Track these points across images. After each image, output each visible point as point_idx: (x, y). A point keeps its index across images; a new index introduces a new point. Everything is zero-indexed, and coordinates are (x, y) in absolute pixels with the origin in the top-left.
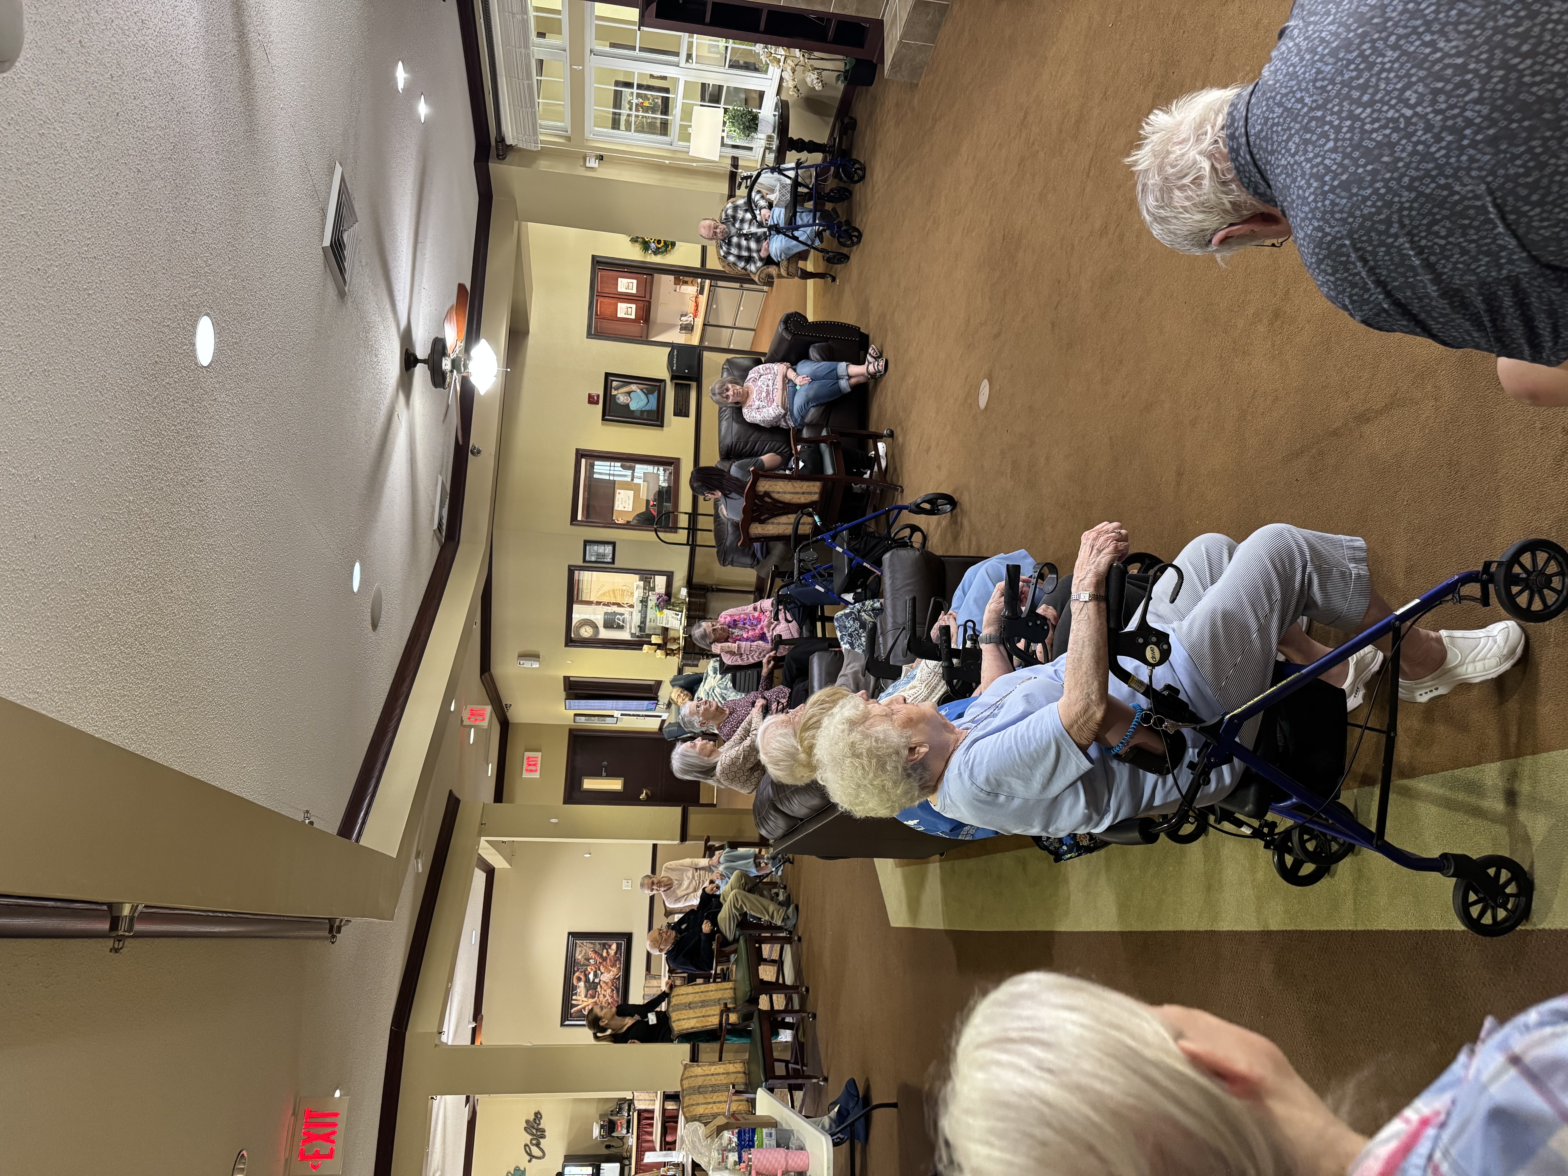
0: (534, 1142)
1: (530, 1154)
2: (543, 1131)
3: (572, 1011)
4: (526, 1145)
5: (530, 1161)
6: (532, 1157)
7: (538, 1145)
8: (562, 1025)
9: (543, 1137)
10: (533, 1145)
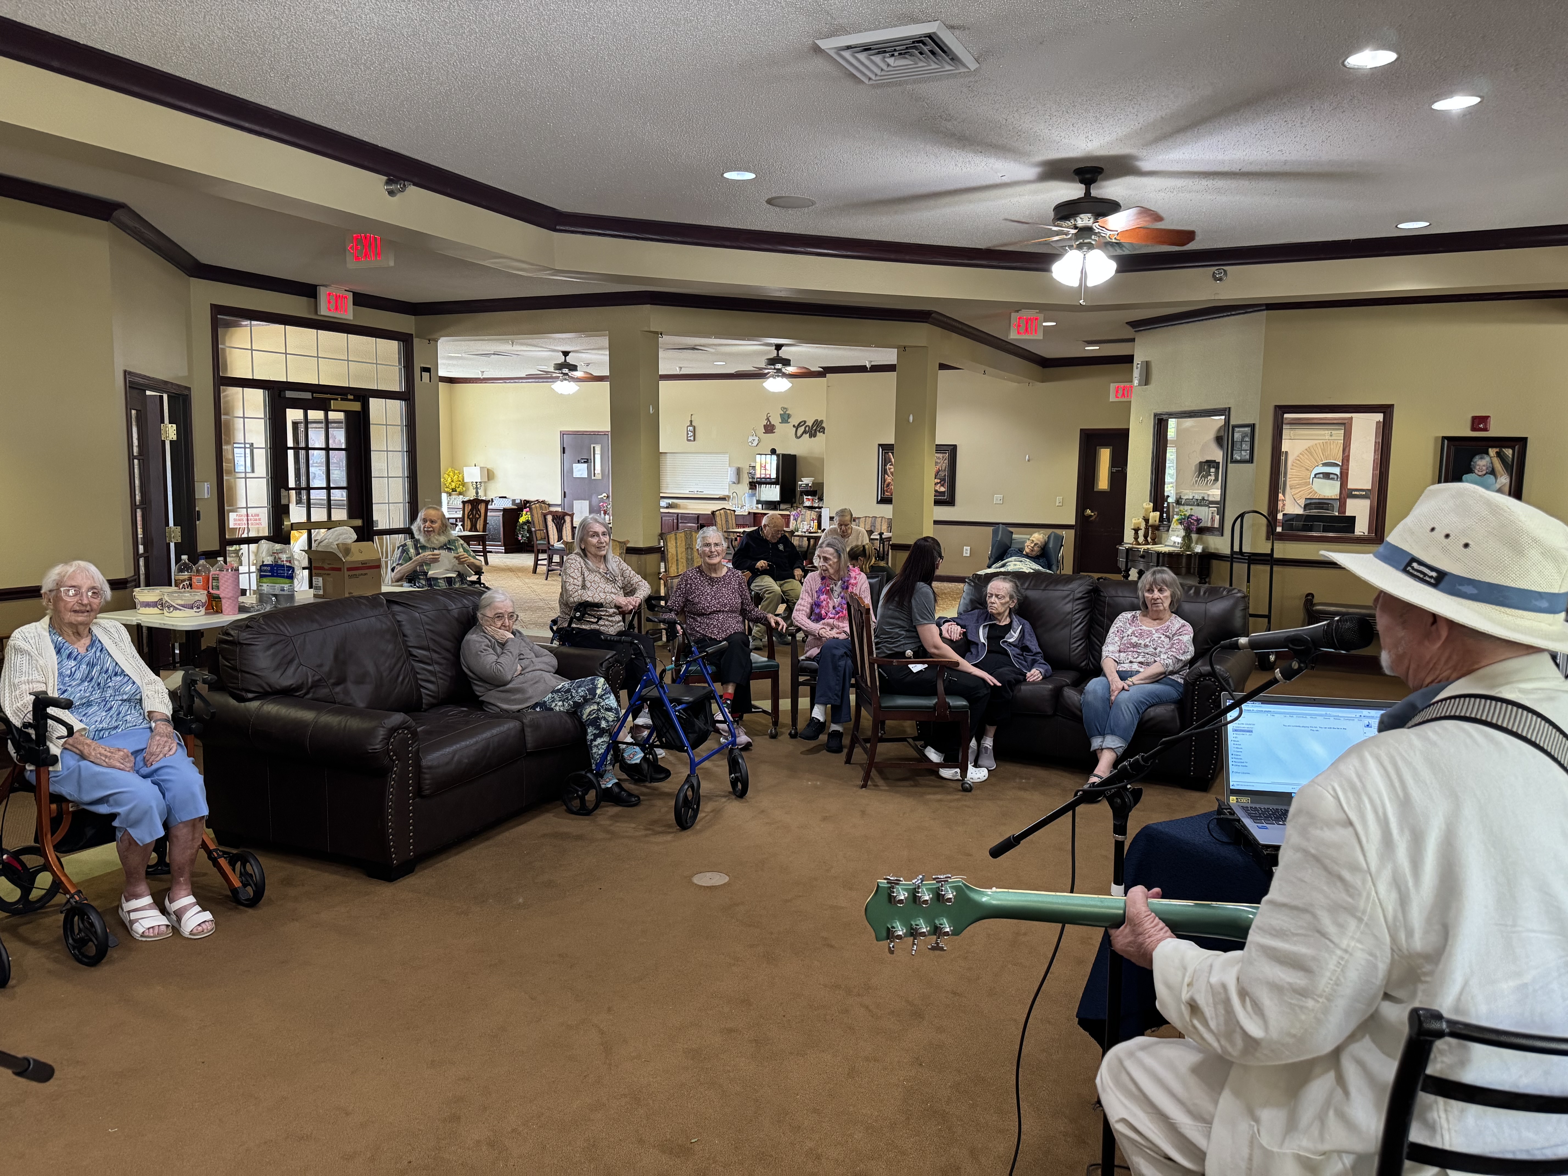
0: (807, 429)
1: (799, 425)
2: (815, 436)
3: (890, 454)
4: (805, 422)
5: (794, 426)
6: (797, 428)
7: (805, 432)
8: (879, 445)
9: (810, 437)
10: (805, 428)
